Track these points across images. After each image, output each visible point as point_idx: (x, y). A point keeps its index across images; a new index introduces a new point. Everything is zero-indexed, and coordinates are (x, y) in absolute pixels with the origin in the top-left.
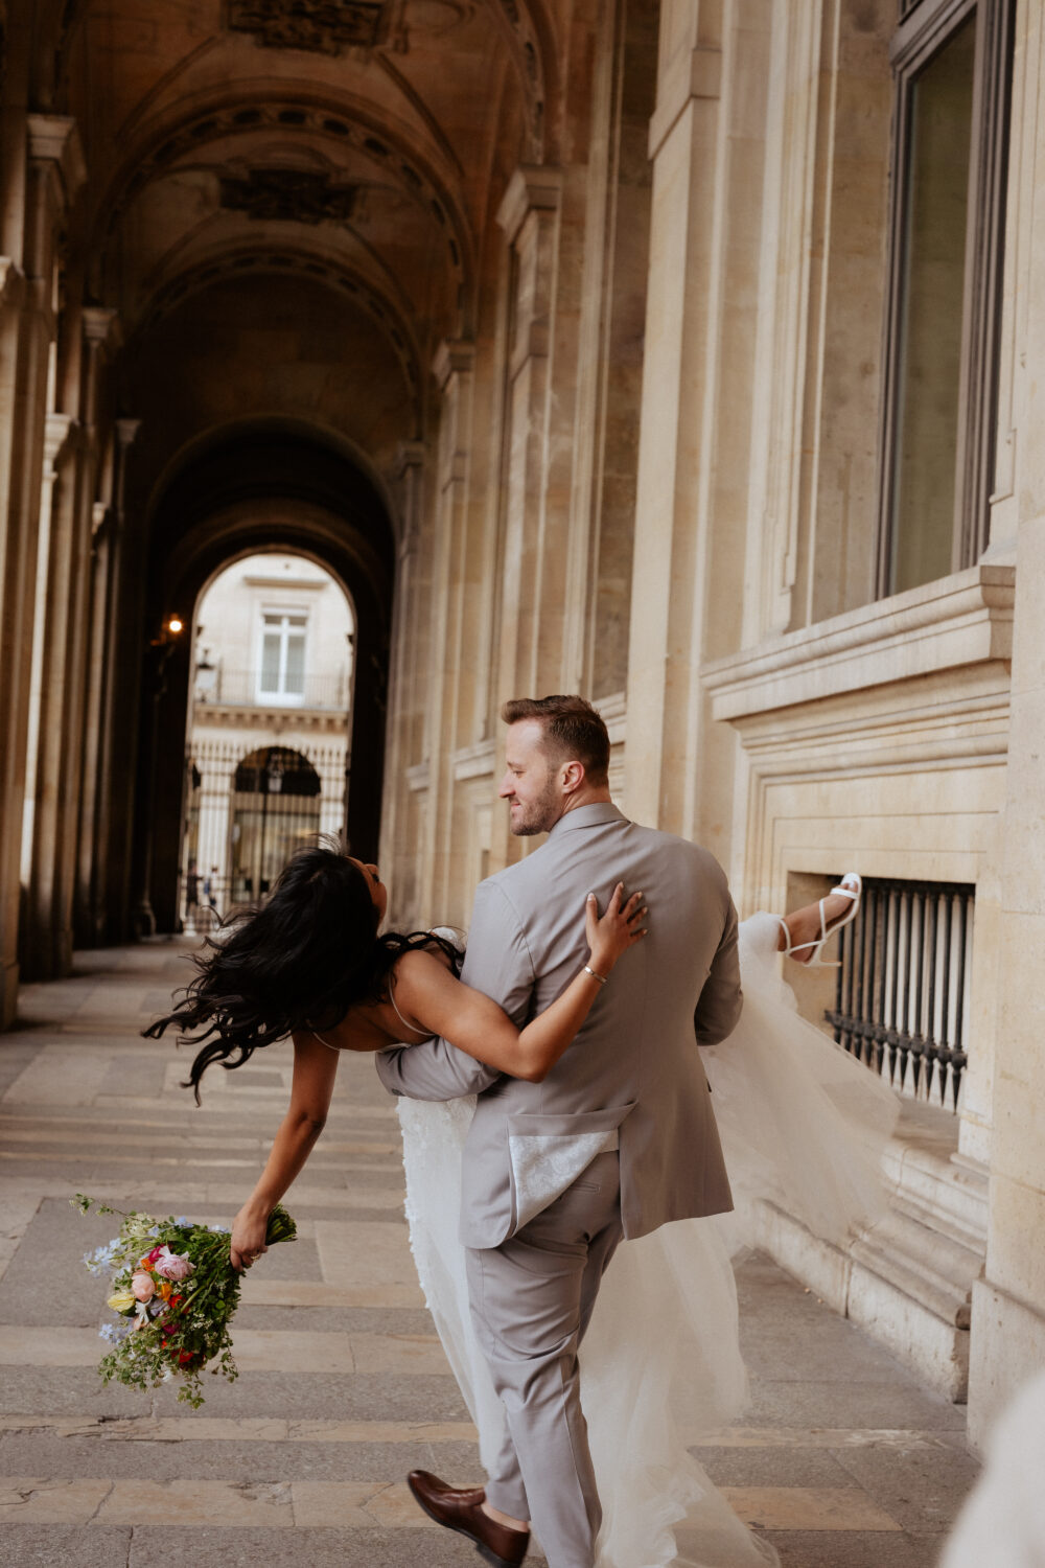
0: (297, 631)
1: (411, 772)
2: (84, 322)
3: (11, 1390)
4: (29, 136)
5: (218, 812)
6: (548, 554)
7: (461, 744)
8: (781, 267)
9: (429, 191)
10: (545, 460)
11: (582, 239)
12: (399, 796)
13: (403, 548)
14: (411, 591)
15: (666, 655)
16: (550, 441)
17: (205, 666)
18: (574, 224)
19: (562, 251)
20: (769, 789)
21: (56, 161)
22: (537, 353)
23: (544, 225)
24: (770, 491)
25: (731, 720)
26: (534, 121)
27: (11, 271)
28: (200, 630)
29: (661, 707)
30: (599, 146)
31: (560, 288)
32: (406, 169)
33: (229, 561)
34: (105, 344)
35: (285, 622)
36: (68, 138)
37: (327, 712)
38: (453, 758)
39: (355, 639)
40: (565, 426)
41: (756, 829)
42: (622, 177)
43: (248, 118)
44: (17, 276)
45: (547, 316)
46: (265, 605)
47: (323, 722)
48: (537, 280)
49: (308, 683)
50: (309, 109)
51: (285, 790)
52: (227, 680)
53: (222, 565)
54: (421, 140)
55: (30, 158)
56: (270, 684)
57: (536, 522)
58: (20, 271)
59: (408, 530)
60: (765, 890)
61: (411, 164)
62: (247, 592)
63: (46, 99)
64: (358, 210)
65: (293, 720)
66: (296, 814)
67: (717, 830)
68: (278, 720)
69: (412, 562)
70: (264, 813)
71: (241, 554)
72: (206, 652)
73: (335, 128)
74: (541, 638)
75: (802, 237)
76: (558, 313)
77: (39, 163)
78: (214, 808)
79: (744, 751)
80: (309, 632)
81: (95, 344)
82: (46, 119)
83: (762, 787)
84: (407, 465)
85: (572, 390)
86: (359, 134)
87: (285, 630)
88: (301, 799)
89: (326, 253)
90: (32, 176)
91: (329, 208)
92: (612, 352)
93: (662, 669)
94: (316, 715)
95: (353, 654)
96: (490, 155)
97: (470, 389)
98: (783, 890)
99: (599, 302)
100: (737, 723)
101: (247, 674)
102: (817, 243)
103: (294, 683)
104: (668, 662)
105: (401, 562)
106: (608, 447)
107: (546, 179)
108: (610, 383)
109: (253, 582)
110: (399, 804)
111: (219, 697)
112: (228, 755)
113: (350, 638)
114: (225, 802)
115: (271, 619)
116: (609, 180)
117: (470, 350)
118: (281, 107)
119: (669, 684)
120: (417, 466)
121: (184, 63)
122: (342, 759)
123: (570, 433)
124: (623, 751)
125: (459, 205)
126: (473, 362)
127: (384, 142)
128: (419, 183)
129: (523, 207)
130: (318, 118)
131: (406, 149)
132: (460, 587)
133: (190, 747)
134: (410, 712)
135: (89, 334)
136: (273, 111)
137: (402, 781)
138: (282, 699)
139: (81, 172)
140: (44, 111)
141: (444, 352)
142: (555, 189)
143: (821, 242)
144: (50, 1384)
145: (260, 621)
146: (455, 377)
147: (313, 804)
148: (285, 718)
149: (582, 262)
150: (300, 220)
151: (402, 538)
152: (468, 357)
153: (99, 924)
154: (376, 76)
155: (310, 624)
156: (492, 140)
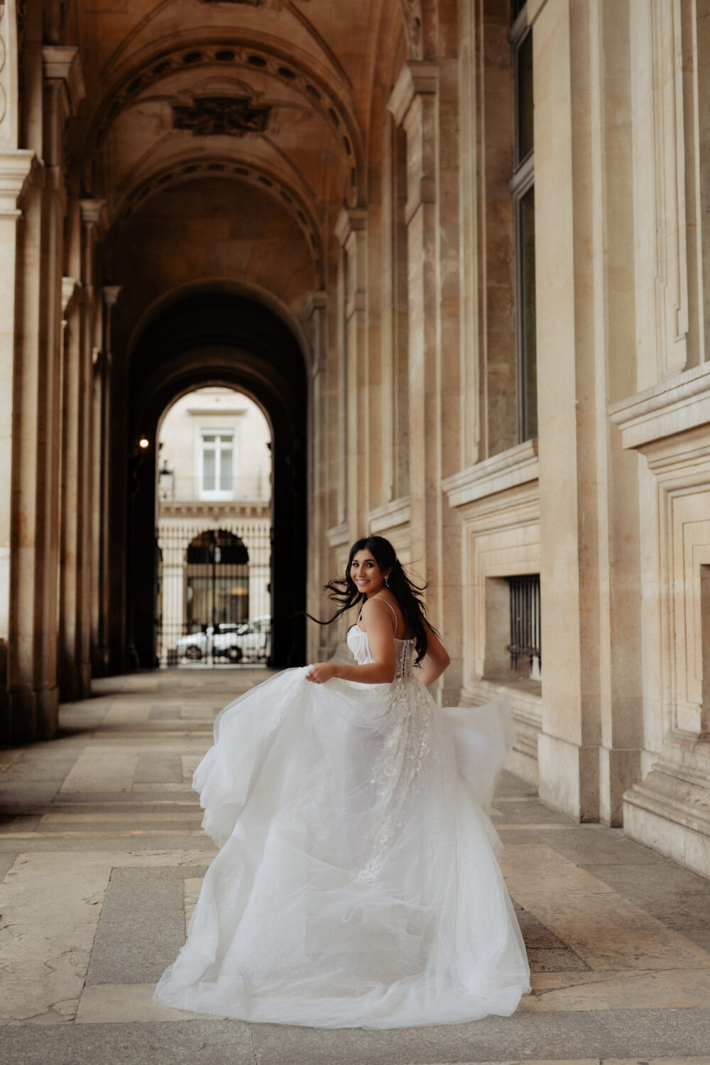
0: (227, 445)
1: (330, 533)
2: (81, 210)
3: (126, 1048)
4: (44, 62)
5: (175, 579)
6: (445, 350)
7: (374, 505)
8: (655, 85)
9: (326, 102)
10: (438, 280)
11: (456, 113)
12: (322, 551)
13: (314, 370)
14: (322, 400)
15: (574, 402)
16: (441, 265)
17: (165, 472)
18: (450, 104)
19: (441, 123)
20: (675, 500)
21: (64, 79)
22: (427, 200)
23: (427, 106)
24: (659, 261)
25: (638, 447)
26: (413, 33)
27: (34, 160)
28: (161, 445)
29: (574, 443)
30: (467, 41)
31: (442, 151)
32: (309, 88)
33: (181, 394)
34: (97, 226)
35: (218, 440)
36: (72, 63)
37: (251, 503)
38: (368, 517)
39: (273, 446)
40: (452, 253)
41: (667, 534)
42: (487, 61)
43: (193, 59)
44: (39, 164)
45: (433, 173)
46: (203, 429)
47: (248, 510)
48: (424, 146)
49: (235, 483)
50: (237, 48)
51: (224, 561)
52: (179, 484)
53: (175, 399)
54: (320, 64)
55: (46, 79)
56: (209, 485)
57: (434, 328)
58: (42, 162)
59: (317, 355)
60: (679, 584)
61: (313, 83)
62: (190, 420)
63: (55, 36)
64: (271, 125)
65: (227, 510)
66: (231, 578)
67: (628, 539)
68: (216, 510)
69: (322, 379)
70: (214, 578)
71: (188, 390)
72: (166, 462)
73: (257, 62)
74: (443, 415)
75: (673, 59)
76: (442, 169)
77: (52, 82)
78: (172, 576)
79: (651, 471)
80: (235, 446)
81: (90, 226)
82: (56, 49)
83: (669, 498)
84: (315, 308)
85: (456, 225)
86: (274, 65)
87: (218, 446)
88: (234, 567)
89: (249, 159)
90: (47, 91)
91: (251, 124)
92: (487, 193)
93: (573, 413)
94: (243, 505)
95: (271, 457)
96: (371, 71)
97: (366, 243)
98: (698, 581)
99: (475, 156)
100: (645, 449)
101: (192, 479)
102: (687, 61)
103: (226, 484)
104: (578, 407)
105: (313, 379)
106: (489, 263)
107: (427, 71)
108: (488, 216)
109: (194, 413)
110: (322, 559)
111: (173, 496)
112: (185, 535)
113: (269, 446)
114: (180, 571)
115: (207, 439)
116: (478, 66)
117: (365, 214)
118: (216, 48)
119: (579, 425)
120: (321, 308)
121: (147, 18)
122: (268, 533)
123: (457, 258)
124: (537, 486)
125: (349, 110)
126: (366, 223)
127: (292, 68)
128: (319, 97)
129: (410, 93)
130: (243, 55)
131: (309, 72)
132: (366, 389)
133: (158, 530)
134: (327, 490)
135: (86, 219)
136: (211, 52)
137: (323, 539)
138: (217, 495)
139: (81, 90)
140: (54, 44)
141: (344, 218)
142: (434, 78)
143: (690, 59)
144: (159, 1039)
145: (200, 440)
146: (353, 235)
147: (242, 570)
148: (222, 509)
149: (457, 130)
150: (229, 134)
151: (313, 363)
152: (363, 220)
153: (106, 659)
154: (287, 18)
155: (236, 440)
156: (372, 60)
